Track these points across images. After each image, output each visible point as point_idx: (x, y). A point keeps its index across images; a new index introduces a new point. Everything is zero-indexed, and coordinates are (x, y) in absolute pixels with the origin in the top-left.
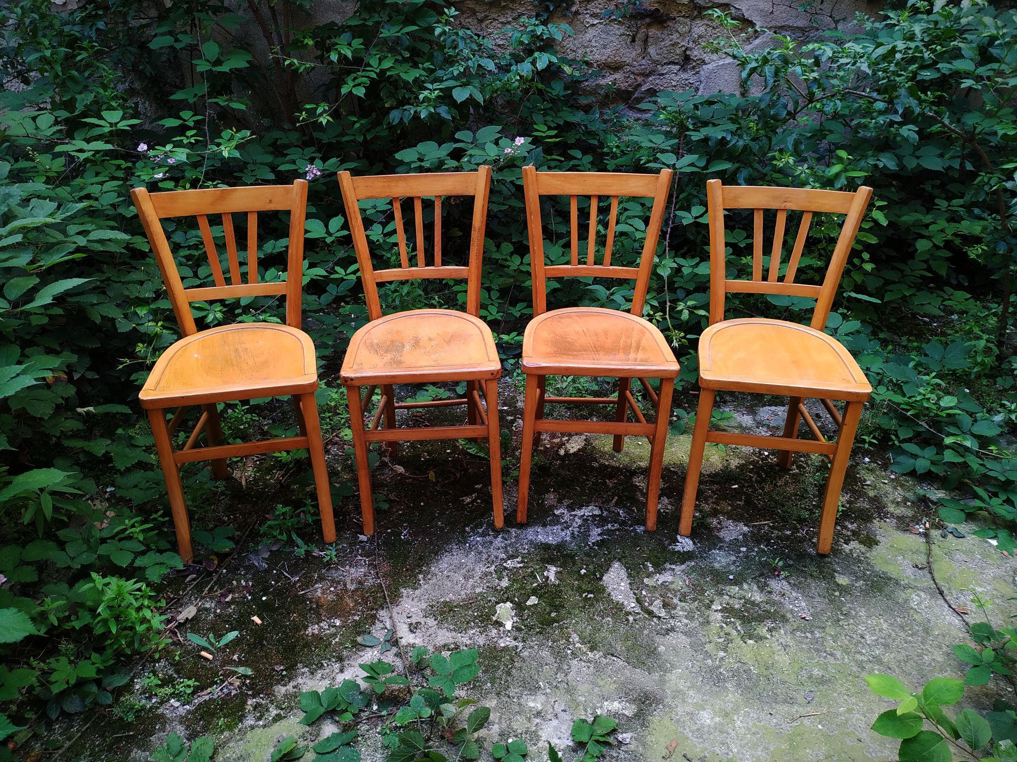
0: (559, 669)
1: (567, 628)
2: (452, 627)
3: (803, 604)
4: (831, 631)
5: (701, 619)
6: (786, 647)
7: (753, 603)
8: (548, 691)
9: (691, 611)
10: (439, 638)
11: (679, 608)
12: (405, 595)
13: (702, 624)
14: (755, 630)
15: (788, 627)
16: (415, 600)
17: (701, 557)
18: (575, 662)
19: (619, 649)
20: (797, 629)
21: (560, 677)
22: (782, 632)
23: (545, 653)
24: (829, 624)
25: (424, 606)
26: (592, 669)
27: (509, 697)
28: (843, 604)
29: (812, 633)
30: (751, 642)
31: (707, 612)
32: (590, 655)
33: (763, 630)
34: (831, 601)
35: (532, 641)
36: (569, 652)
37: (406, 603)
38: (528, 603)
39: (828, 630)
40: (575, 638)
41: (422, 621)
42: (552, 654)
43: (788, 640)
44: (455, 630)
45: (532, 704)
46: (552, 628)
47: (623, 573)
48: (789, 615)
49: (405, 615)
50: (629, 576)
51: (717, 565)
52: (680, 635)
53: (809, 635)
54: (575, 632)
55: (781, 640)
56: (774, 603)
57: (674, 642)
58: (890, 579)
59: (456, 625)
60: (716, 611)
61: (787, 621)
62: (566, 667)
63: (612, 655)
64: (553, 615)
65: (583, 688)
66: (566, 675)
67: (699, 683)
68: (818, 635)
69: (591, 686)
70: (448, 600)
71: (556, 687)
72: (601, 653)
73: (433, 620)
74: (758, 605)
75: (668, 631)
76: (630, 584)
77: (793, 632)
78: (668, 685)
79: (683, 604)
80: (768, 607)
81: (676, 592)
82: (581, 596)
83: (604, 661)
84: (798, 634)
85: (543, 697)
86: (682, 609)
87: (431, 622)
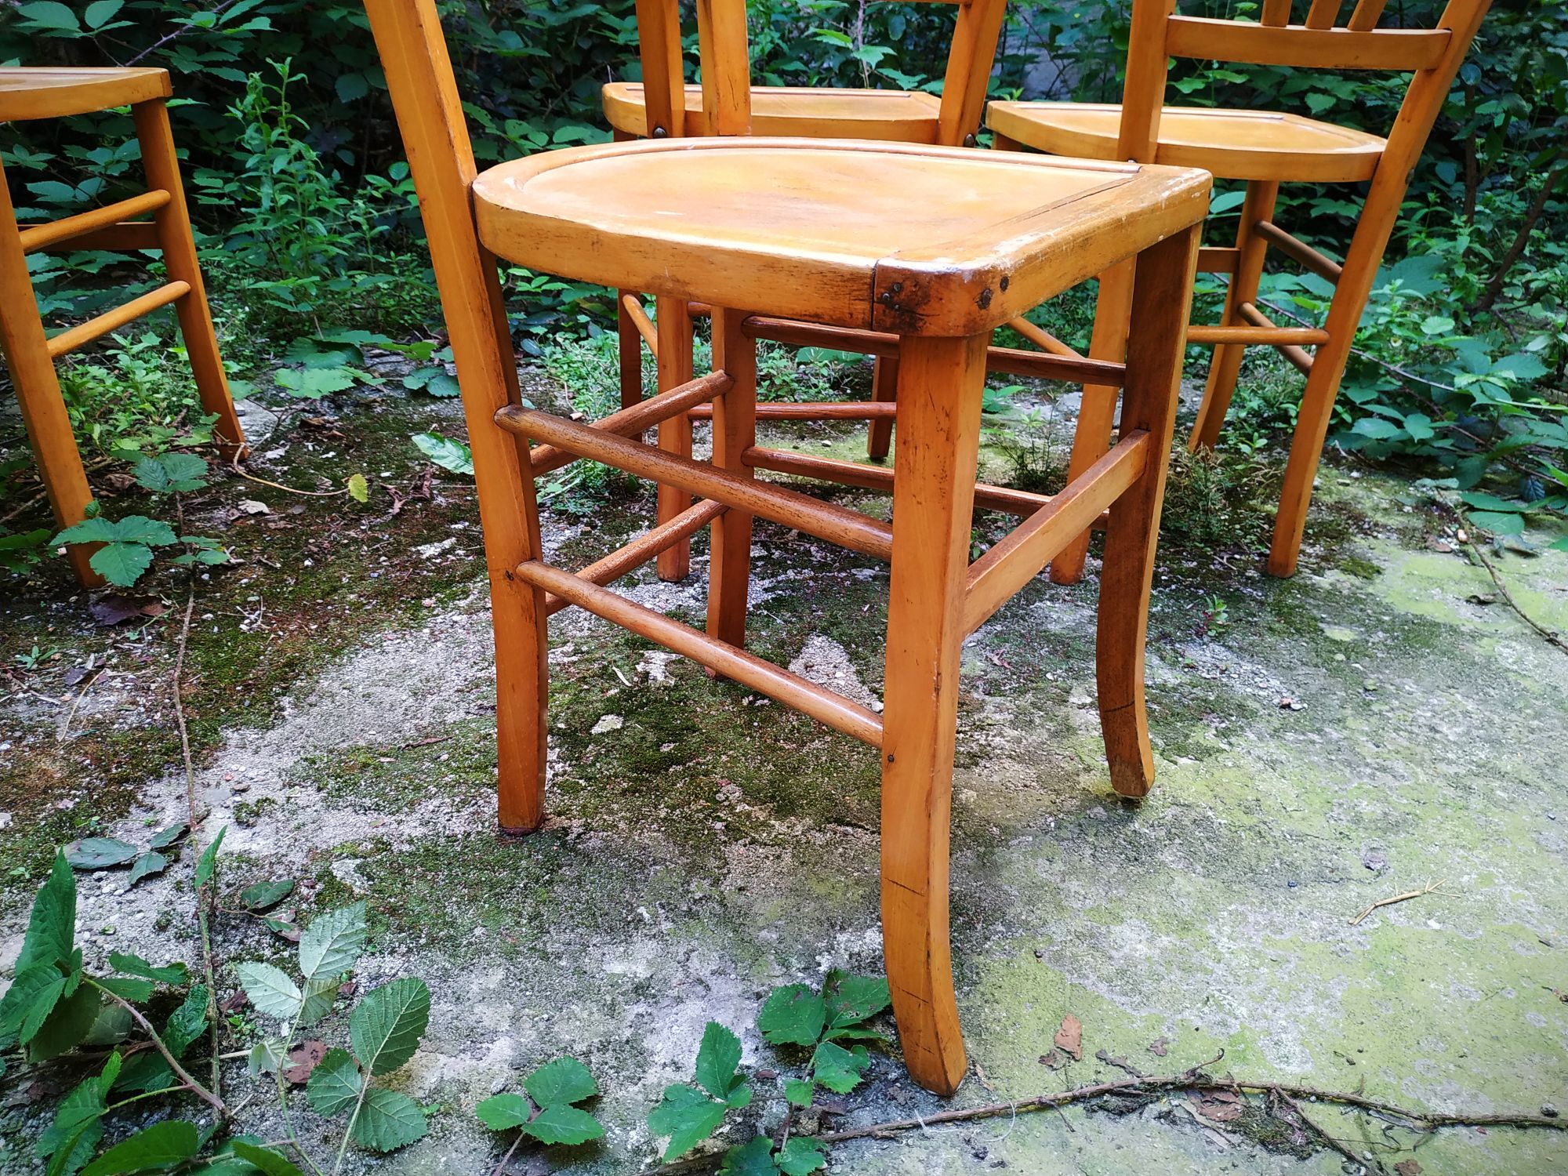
0: (692, 869)
1: (706, 774)
2: (368, 802)
3: (1275, 683)
4: (1358, 724)
5: (1050, 725)
6: (1273, 764)
7: (1163, 688)
8: (666, 926)
9: (1020, 712)
10: (327, 833)
11: (989, 708)
12: (233, 742)
13: (1054, 735)
14: (1187, 736)
15: (1261, 726)
16: (264, 752)
17: (1015, 615)
18: (737, 849)
19: (854, 805)
20: (1284, 728)
21: (699, 887)
22: (1252, 737)
23: (650, 836)
24: (1349, 712)
25: (288, 761)
26: (787, 858)
27: (545, 956)
28: (1363, 675)
29: (1319, 731)
30: (1183, 761)
31: (1062, 711)
32: (779, 826)
33: (1205, 735)
34: (1335, 672)
35: (611, 812)
36: (719, 825)
37: (237, 761)
38: (596, 730)
39: (1350, 722)
40: (732, 792)
41: (280, 797)
42: (668, 836)
43: (1272, 748)
44: (378, 808)
45: (617, 968)
46: (666, 777)
47: (837, 654)
48: (1252, 704)
49: (226, 788)
50: (853, 657)
51: (1053, 628)
52: (1007, 763)
53: (1316, 737)
54: (731, 779)
55: (1257, 752)
56: (1209, 684)
57: (996, 778)
58: (1438, 625)
59: (382, 795)
60: (1082, 706)
61: (1254, 713)
62: (713, 863)
63: (840, 822)
64: (666, 749)
65: (767, 908)
66: (716, 882)
67: (1088, 861)
68: (1335, 735)
69: (792, 901)
70: (362, 743)
71: (690, 914)
72: (808, 821)
73: (311, 790)
74: (1175, 689)
75: (974, 759)
76: (859, 673)
77: (1276, 733)
78: (1006, 874)
79: (998, 699)
80: (1198, 692)
81: (972, 679)
82: (737, 702)
83: (819, 839)
84: (1290, 736)
85: (652, 944)
86: (999, 709)
87: (306, 796)
